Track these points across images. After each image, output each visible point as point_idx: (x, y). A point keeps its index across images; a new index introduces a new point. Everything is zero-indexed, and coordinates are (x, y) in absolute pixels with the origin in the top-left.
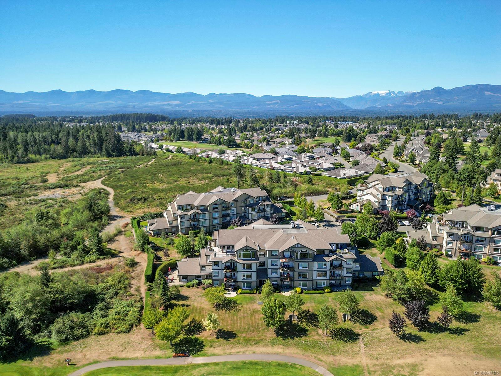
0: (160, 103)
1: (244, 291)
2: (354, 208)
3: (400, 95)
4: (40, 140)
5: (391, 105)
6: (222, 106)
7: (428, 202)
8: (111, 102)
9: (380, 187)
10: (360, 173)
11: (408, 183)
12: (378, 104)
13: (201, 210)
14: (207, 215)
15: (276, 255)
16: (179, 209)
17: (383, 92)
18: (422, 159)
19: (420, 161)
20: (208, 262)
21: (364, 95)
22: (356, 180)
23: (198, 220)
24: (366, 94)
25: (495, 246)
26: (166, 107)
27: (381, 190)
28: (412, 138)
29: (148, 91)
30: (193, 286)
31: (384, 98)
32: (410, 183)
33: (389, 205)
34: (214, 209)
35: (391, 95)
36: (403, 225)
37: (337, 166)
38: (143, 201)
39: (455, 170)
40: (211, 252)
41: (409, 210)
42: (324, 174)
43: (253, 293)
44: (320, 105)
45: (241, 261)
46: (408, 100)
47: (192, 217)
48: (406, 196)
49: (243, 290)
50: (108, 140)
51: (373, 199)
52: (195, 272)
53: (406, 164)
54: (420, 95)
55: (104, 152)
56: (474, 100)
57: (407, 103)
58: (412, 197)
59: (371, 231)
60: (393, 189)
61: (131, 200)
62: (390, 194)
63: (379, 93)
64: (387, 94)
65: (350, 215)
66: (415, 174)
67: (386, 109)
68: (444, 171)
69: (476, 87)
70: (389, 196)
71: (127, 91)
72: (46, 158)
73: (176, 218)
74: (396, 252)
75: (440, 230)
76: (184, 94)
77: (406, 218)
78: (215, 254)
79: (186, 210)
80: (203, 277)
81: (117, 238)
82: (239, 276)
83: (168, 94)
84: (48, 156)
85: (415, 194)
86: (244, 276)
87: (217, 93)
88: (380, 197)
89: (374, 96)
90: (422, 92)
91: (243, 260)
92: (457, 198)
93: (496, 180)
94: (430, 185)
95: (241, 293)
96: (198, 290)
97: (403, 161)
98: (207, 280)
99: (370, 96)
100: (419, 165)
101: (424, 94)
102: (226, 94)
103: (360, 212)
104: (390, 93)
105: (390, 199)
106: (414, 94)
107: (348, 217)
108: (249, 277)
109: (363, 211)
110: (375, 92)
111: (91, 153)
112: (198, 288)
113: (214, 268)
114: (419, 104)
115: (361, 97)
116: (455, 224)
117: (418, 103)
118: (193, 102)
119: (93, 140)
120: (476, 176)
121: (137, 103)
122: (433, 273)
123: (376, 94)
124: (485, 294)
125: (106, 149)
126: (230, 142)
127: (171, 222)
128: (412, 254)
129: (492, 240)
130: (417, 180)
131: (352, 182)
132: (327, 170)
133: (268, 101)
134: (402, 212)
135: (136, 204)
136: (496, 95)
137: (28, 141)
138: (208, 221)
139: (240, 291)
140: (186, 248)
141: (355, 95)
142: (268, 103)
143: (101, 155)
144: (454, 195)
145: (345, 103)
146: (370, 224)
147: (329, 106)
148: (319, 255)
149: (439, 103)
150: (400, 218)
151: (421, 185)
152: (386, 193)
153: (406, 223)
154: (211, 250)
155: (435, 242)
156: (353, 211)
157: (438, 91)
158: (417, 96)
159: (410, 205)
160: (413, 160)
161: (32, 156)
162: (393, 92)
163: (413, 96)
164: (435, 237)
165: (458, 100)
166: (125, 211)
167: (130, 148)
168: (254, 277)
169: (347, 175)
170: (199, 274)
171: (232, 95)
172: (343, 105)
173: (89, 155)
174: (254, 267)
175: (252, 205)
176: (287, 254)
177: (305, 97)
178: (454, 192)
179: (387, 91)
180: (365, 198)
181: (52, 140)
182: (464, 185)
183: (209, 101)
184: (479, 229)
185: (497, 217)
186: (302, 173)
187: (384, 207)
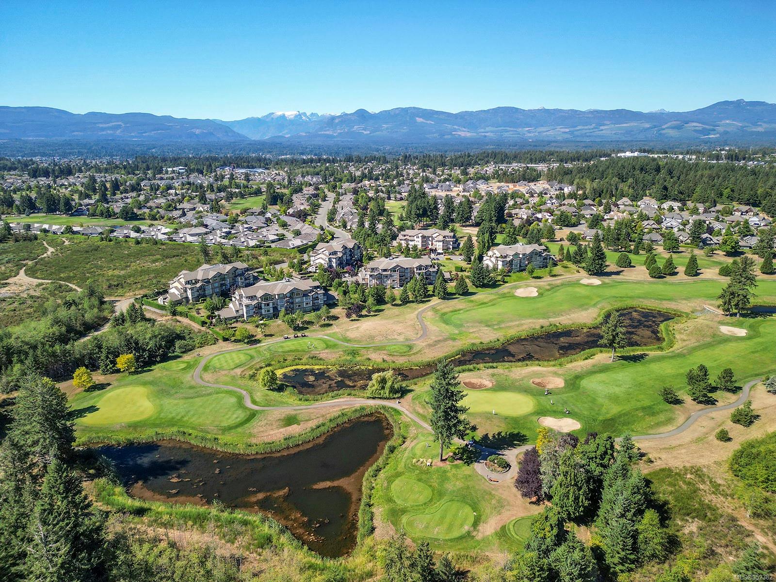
2: (310, 270)
3: (314, 119)
5: (304, 134)
7: (359, 260)
9: (327, 253)
10: (305, 242)
11: (345, 248)
12: (286, 131)
13: (205, 282)
14: (210, 286)
15: (282, 297)
16: (186, 284)
17: (290, 113)
18: (352, 224)
19: (351, 226)
21: (263, 117)
22: (307, 248)
23: (204, 290)
24: (267, 116)
25: (393, 278)
27: (328, 254)
28: (341, 198)
30: (234, 323)
31: (292, 122)
32: (346, 248)
33: (334, 265)
35: (301, 118)
36: (345, 277)
37: (281, 238)
39: (376, 234)
41: (347, 267)
42: (273, 245)
44: (197, 131)
45: (263, 303)
46: (326, 127)
47: (200, 288)
48: (344, 258)
49: (266, 319)
51: (323, 262)
52: (232, 315)
53: (340, 230)
54: (340, 120)
56: (405, 129)
57: (325, 131)
58: (349, 258)
59: (327, 282)
60: (335, 253)
62: (334, 257)
63: (284, 115)
64: (296, 116)
65: (309, 275)
66: (349, 240)
67: (299, 140)
68: (368, 235)
69: (405, 110)
70: (334, 258)
73: (185, 291)
74: (344, 289)
75: (366, 275)
77: (347, 272)
79: (193, 284)
82: (263, 311)
85: (351, 255)
86: (265, 311)
88: (327, 260)
89: (277, 118)
90: (342, 116)
91: (265, 302)
92: (378, 256)
93: (402, 240)
94: (359, 247)
97: (336, 227)
99: (272, 118)
100: (350, 230)
101: (345, 119)
103: (315, 272)
104: (300, 115)
105: (334, 260)
106: (333, 118)
107: (308, 277)
108: (268, 311)
109: (317, 271)
110: (279, 113)
114: (341, 133)
115: (258, 119)
116: (373, 270)
117: (339, 131)
120: (386, 239)
122: (363, 295)
123: (281, 116)
124: (386, 299)
126: (127, 213)
127: (182, 295)
128: (352, 288)
129: (391, 276)
130: (350, 245)
131: (302, 250)
132: (273, 242)
133: (101, 123)
134: (343, 268)
136: (428, 122)
138: (211, 290)
139: (264, 320)
141: (250, 117)
142: (101, 126)
144: (376, 253)
145: (235, 129)
146: (326, 277)
147: (212, 134)
148: (305, 294)
149: (365, 133)
150: (343, 273)
151: (353, 248)
152: (331, 256)
153: (347, 275)
155: (364, 282)
156: (310, 272)
157: (362, 115)
158: (337, 121)
159: (348, 264)
160: (345, 226)
162: (305, 114)
163: (331, 121)
164: (364, 279)
165: (387, 128)
168: (272, 311)
169: (295, 245)
170: (235, 316)
172: (234, 132)
174: (271, 305)
175: (240, 275)
176: (288, 295)
177: (169, 119)
178: (376, 251)
179: (295, 113)
180: (317, 261)
182: (380, 245)
184: (385, 270)
185: (393, 263)
186: (253, 247)
187: (331, 266)
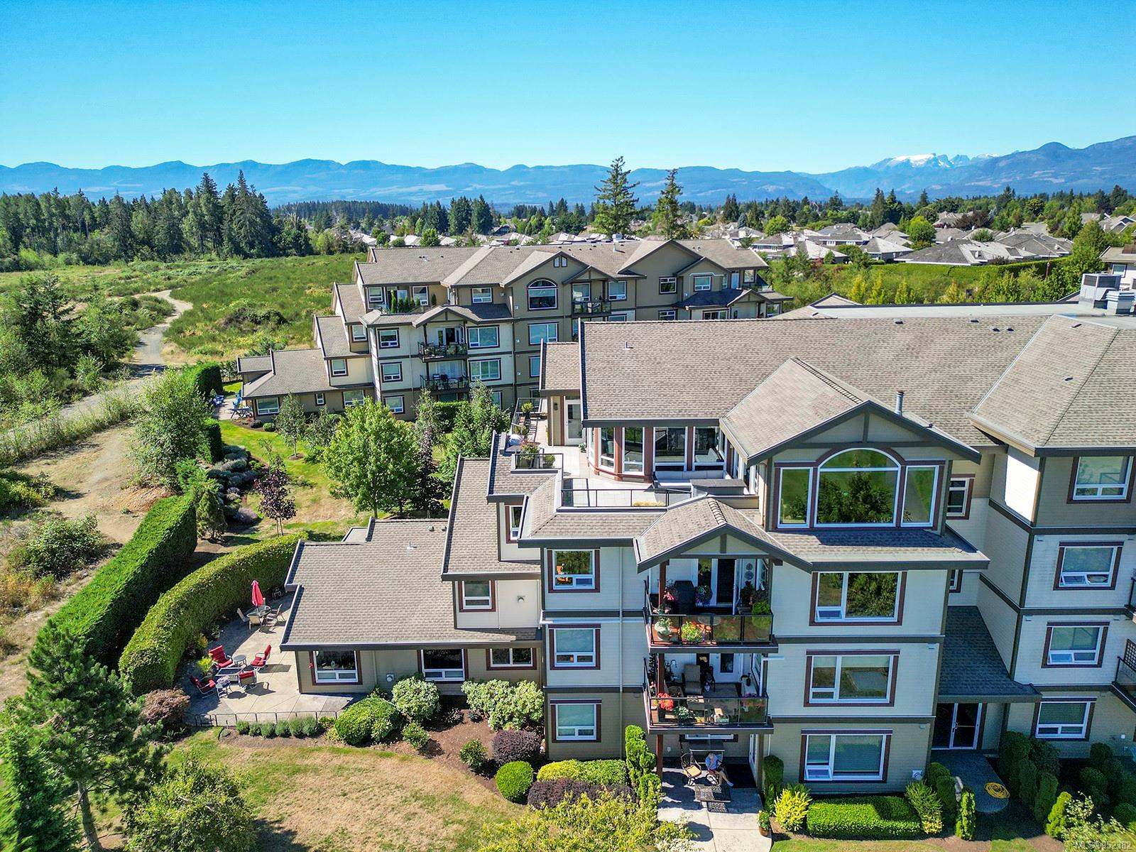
0: (401, 190)
1: (826, 814)
3: (961, 163)
4: (52, 215)
5: (938, 187)
6: (541, 195)
8: (291, 188)
10: (1025, 253)
12: (908, 185)
13: (475, 307)
14: (505, 331)
16: (372, 304)
17: (919, 158)
20: (512, 551)
21: (874, 166)
23: (462, 356)
24: (879, 164)
26: (414, 198)
29: (375, 162)
30: (392, 736)
31: (920, 171)
34: (537, 303)
35: (937, 164)
38: (271, 324)
40: (529, 478)
43: (921, 835)
44: (770, 190)
45: (810, 549)
46: (979, 176)
47: (433, 338)
49: (817, 796)
50: (238, 214)
52: (416, 620)
54: (1009, 162)
55: (226, 247)
57: (980, 181)
61: (230, 321)
63: (909, 161)
64: (929, 161)
71: (328, 163)
72: (68, 263)
73: (361, 347)
76: (456, 169)
78: (567, 485)
79: (406, 308)
80: (476, 660)
81: (99, 438)
82: (782, 678)
83: (419, 169)
84: (75, 256)
86: (821, 678)
87: (530, 166)
89: (897, 166)
90: (1013, 155)
91: (828, 538)
95: (803, 829)
96: (433, 767)
98: (499, 687)
99: (888, 167)
101: (1018, 161)
102: (551, 167)
104: (935, 159)
106: (996, 161)
108: (869, 682)
110: (901, 159)
111: (192, 249)
112: (430, 750)
113: (558, 602)
114: (1007, 183)
115: (866, 170)
117: (1004, 180)
118: (475, 185)
119: (195, 213)
121: (351, 191)
123: (903, 163)
125: (231, 239)
127: (338, 366)
133: (649, 182)
135: (242, 333)
137: (21, 216)
138: (507, 362)
139: (789, 806)
140: (381, 469)
141: (853, 166)
142: (647, 185)
143: (218, 255)
147: (791, 191)
149: (1055, 181)
154: (532, 462)
157: (1054, 152)
158: (1002, 164)
161: (27, 255)
162: (944, 158)
163: (992, 165)
165: (1102, 173)
166: (193, 351)
167: (297, 237)
169: (988, 257)
170: (445, 633)
171: (565, 170)
172: (825, 188)
173: (187, 255)
175: (703, 299)
177: (735, 172)
179: (929, 156)
181: (93, 218)
183: (513, 183)
